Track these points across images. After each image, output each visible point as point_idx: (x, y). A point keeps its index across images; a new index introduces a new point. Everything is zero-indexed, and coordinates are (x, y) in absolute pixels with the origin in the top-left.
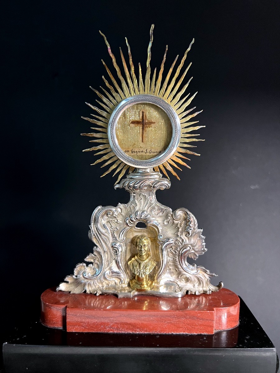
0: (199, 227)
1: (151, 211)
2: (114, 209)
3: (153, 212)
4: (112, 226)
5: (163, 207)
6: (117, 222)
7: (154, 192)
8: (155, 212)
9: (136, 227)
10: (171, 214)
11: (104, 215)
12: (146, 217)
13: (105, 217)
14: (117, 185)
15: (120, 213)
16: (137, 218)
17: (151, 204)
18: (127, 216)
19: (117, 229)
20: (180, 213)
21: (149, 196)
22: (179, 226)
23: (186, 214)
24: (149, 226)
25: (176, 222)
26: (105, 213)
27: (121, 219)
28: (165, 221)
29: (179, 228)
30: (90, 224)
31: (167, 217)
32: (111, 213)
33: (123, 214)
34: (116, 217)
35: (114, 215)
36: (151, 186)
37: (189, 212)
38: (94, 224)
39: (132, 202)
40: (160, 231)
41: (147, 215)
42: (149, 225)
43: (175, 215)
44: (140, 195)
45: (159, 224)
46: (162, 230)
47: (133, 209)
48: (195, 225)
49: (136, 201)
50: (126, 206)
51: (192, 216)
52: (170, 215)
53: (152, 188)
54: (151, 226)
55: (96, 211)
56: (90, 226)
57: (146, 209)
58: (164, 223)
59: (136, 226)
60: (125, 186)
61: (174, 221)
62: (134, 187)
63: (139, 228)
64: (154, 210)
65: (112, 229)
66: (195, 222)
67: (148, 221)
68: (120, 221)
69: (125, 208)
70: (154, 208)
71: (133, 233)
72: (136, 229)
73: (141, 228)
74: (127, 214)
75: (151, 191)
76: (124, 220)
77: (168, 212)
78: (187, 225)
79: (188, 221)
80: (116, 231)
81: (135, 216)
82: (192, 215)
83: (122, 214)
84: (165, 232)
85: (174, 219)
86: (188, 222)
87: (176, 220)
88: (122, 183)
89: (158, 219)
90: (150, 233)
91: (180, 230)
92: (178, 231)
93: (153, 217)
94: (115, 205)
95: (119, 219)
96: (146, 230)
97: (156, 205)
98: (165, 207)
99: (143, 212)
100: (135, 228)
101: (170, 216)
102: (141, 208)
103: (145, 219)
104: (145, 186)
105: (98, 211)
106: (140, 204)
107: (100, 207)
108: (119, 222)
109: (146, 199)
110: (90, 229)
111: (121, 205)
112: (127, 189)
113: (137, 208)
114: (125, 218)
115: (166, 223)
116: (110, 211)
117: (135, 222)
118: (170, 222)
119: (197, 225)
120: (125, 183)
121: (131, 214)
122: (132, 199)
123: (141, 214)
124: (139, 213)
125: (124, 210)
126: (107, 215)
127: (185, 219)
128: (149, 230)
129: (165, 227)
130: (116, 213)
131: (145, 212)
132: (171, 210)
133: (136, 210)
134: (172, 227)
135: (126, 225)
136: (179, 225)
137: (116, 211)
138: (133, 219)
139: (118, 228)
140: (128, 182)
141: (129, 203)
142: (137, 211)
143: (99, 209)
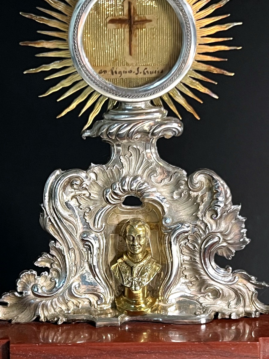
0: (234, 202)
1: (149, 176)
2: (83, 174)
3: (152, 177)
4: (80, 205)
5: (171, 168)
6: (88, 198)
7: (153, 142)
8: (157, 178)
9: (123, 206)
10: (185, 181)
11: (67, 184)
12: (140, 187)
13: (69, 189)
14: (88, 131)
15: (94, 181)
16: (124, 190)
17: (149, 164)
18: (106, 187)
19: (90, 209)
20: (200, 178)
21: (146, 149)
22: (199, 202)
23: (211, 180)
24: (147, 203)
25: (194, 194)
26: (69, 182)
27: (95, 192)
28: (175, 193)
29: (199, 205)
30: (42, 202)
31: (177, 185)
32: (78, 182)
33: (100, 183)
34: (87, 187)
35: (84, 186)
36: (149, 133)
37: (216, 177)
38: (49, 202)
39: (116, 162)
40: (166, 210)
41: (143, 184)
42: (146, 201)
43: (191, 181)
44: (129, 149)
45: (164, 198)
46: (170, 209)
47: (117, 174)
48: (226, 199)
49: (123, 160)
50: (105, 168)
51: (221, 184)
52: (183, 182)
53: (150, 135)
54: (151, 202)
55: (51, 179)
56: (42, 205)
57: (140, 172)
58: (172, 197)
59: (124, 203)
60: (101, 134)
61: (191, 192)
62: (118, 135)
63: (129, 207)
64: (155, 175)
65: (81, 209)
66: (226, 194)
67: (145, 194)
68: (95, 196)
69: (104, 172)
70: (154, 171)
71: (118, 215)
72: (123, 208)
73: (133, 207)
74: (106, 183)
75: (147, 141)
76: (101, 194)
77: (179, 177)
78: (213, 200)
79: (215, 191)
80: (88, 213)
81: (120, 186)
82: (222, 182)
83: (97, 183)
84: (175, 211)
85: (190, 190)
86: (215, 193)
87: (194, 191)
88: (96, 128)
89: (162, 190)
90: (148, 215)
91: (201, 207)
92: (198, 210)
93: (153, 186)
94: (86, 168)
95: (92, 191)
96: (141, 209)
97: (158, 165)
98: (173, 168)
99: (135, 178)
100: (121, 205)
101: (182, 185)
102: (132, 171)
103: (138, 191)
104: (138, 132)
105: (56, 179)
106: (130, 164)
107: (58, 172)
108: (92, 196)
109: (140, 154)
110: (42, 211)
111: (95, 168)
112: (105, 137)
113: (125, 172)
114: (103, 190)
115: (175, 197)
116: (76, 179)
117: (120, 196)
118: (183, 195)
119: (230, 198)
120: (102, 128)
121: (114, 183)
122: (114, 157)
123: (132, 181)
124: (127, 180)
125: (100, 176)
126: (72, 185)
127: (210, 189)
128: (147, 210)
129: (175, 204)
130: (87, 182)
131: (139, 179)
132: (185, 173)
133: (123, 175)
134: (186, 202)
135: (105, 203)
136: (199, 199)
137: (87, 177)
138: (117, 191)
139: (91, 207)
140: (106, 127)
141: (110, 164)
142: (124, 178)
143: (58, 175)
